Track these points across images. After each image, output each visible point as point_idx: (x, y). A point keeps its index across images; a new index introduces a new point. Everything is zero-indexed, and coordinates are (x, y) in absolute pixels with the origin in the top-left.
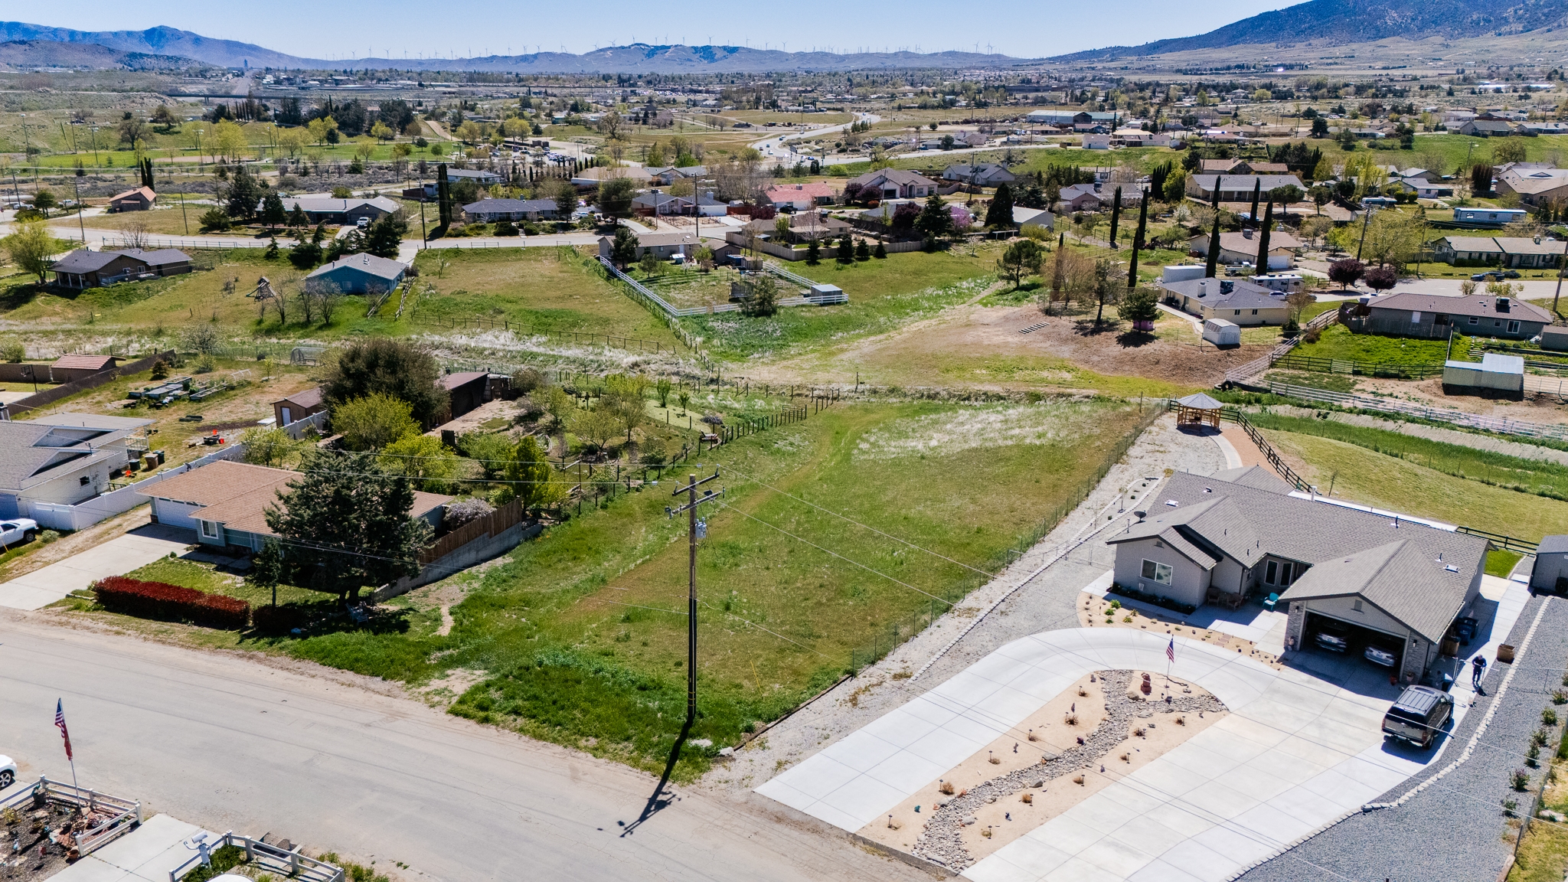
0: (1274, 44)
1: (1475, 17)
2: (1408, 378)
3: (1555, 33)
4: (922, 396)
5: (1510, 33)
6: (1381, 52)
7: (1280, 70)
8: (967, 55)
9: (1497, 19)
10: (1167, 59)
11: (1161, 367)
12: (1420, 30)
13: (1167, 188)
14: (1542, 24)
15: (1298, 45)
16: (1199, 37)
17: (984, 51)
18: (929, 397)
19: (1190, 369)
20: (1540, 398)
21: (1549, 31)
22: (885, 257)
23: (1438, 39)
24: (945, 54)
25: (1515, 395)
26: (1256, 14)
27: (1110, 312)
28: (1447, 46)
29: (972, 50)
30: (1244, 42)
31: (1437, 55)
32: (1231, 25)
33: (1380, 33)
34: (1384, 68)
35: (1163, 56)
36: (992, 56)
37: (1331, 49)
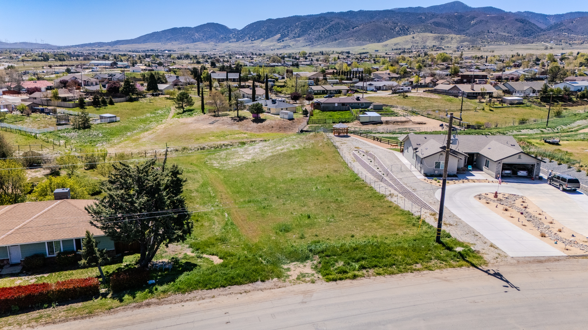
0: (160, 43)
1: (222, 36)
2: (348, 122)
3: (245, 42)
4: (198, 149)
5: (233, 42)
6: (196, 47)
7: (167, 52)
8: (32, 44)
9: (228, 38)
10: (122, 47)
11: (274, 129)
12: (206, 40)
13: (204, 77)
14: (241, 39)
15: (169, 44)
16: (132, 40)
17: (40, 42)
18: (201, 149)
19: (285, 128)
20: (387, 122)
21: (243, 41)
22: (114, 104)
23: (213, 43)
24: (20, 43)
25: (381, 123)
26: (151, 33)
27: (242, 113)
28: (216, 45)
29: (34, 42)
30: (149, 42)
31: (214, 48)
32: (143, 36)
33: (194, 41)
34: (200, 52)
35: (121, 46)
36: (44, 44)
37: (180, 45)
